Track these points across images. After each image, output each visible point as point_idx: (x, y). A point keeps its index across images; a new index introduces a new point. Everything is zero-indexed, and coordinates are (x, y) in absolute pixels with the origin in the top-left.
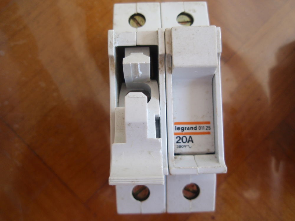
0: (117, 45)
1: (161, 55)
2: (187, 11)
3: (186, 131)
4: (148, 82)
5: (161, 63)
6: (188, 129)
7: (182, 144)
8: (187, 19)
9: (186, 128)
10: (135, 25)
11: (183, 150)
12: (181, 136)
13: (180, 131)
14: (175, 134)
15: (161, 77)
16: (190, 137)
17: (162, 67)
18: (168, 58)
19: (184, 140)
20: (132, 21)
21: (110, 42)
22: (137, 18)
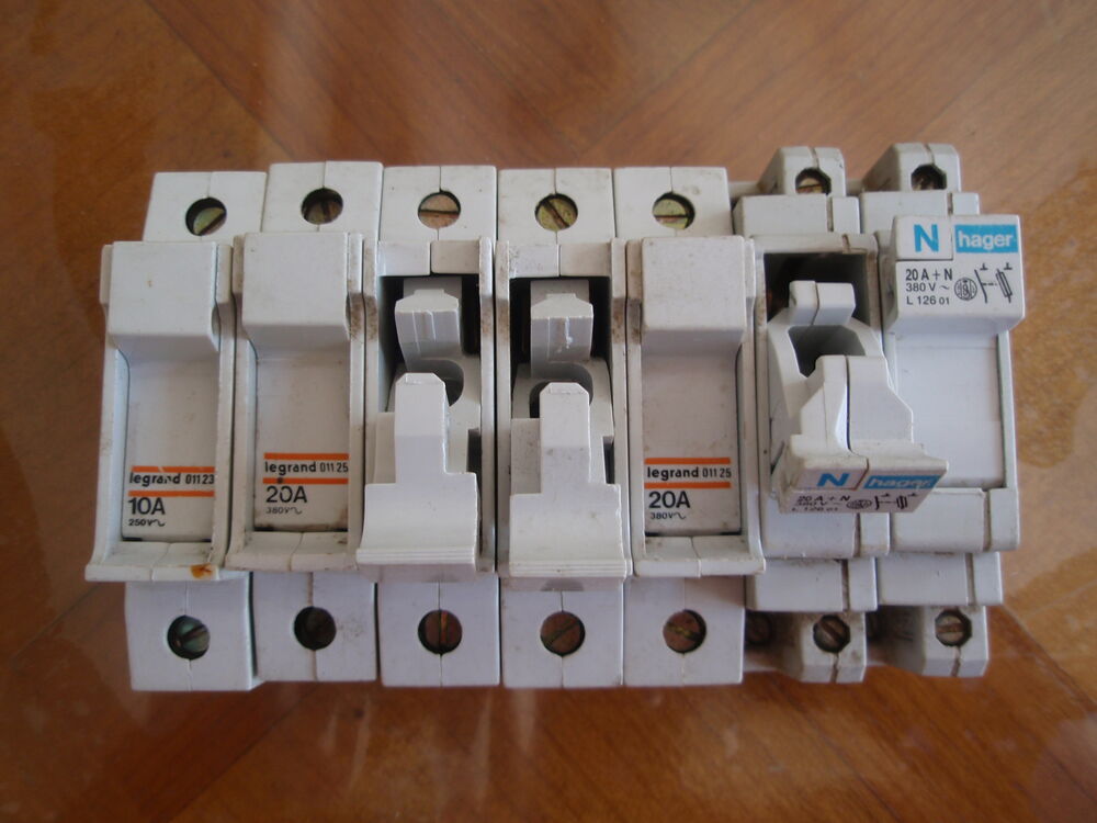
0: (515, 275)
1: (617, 301)
2: (678, 191)
3: (673, 480)
4: (586, 361)
5: (617, 318)
6: (679, 474)
7: (663, 510)
8: (679, 209)
9: (672, 472)
10: (551, 220)
11: (666, 524)
12: (662, 491)
13: (659, 480)
14: (647, 486)
15: (617, 350)
16: (683, 493)
17: (619, 327)
18: (635, 307)
19: (669, 500)
20: (542, 210)
21: (502, 269)
22: (556, 204)
